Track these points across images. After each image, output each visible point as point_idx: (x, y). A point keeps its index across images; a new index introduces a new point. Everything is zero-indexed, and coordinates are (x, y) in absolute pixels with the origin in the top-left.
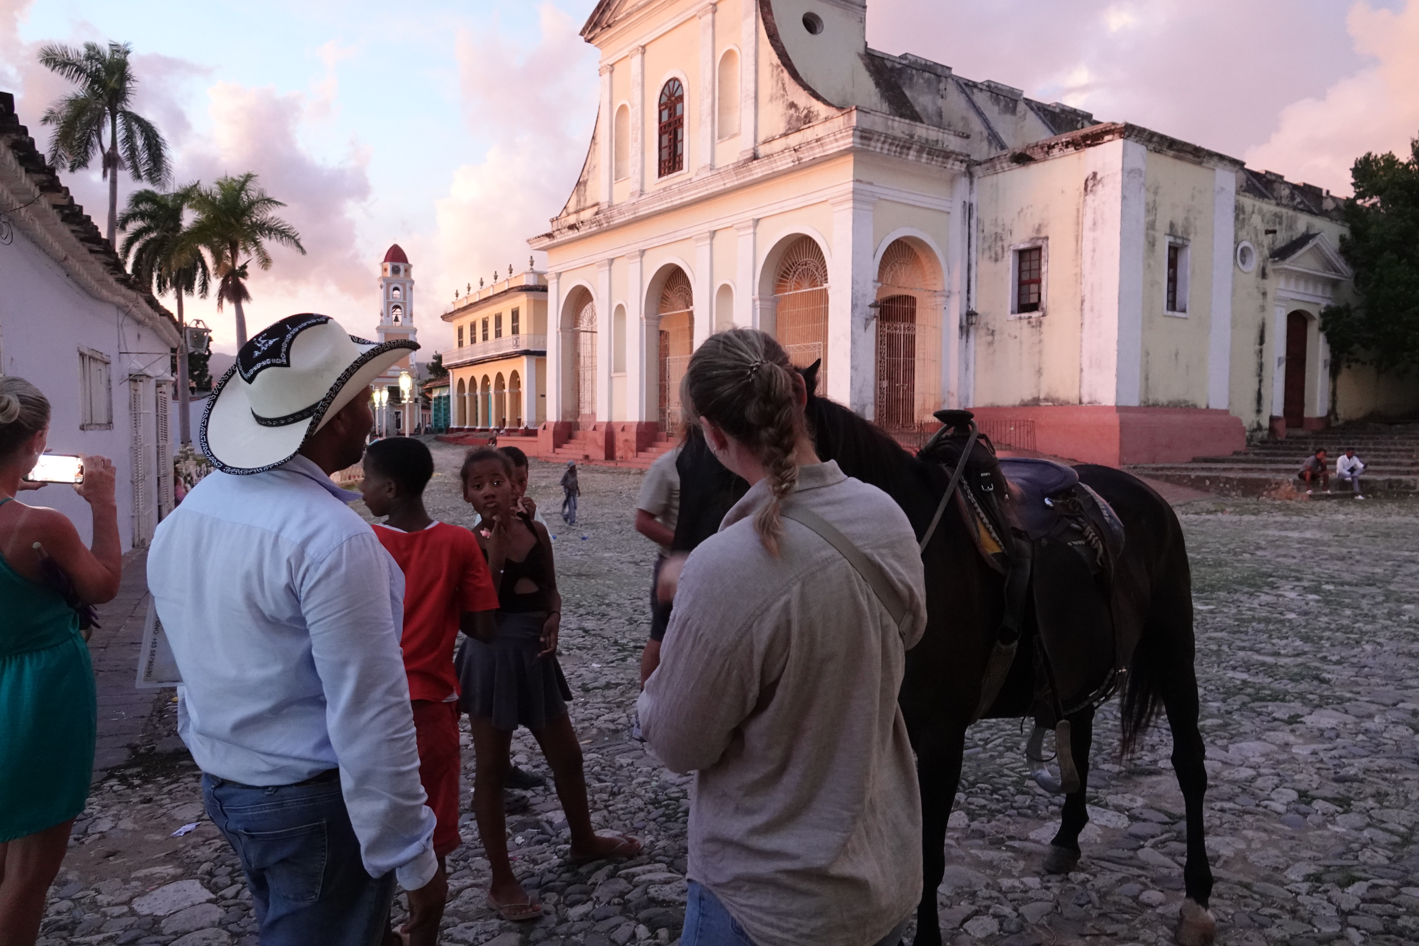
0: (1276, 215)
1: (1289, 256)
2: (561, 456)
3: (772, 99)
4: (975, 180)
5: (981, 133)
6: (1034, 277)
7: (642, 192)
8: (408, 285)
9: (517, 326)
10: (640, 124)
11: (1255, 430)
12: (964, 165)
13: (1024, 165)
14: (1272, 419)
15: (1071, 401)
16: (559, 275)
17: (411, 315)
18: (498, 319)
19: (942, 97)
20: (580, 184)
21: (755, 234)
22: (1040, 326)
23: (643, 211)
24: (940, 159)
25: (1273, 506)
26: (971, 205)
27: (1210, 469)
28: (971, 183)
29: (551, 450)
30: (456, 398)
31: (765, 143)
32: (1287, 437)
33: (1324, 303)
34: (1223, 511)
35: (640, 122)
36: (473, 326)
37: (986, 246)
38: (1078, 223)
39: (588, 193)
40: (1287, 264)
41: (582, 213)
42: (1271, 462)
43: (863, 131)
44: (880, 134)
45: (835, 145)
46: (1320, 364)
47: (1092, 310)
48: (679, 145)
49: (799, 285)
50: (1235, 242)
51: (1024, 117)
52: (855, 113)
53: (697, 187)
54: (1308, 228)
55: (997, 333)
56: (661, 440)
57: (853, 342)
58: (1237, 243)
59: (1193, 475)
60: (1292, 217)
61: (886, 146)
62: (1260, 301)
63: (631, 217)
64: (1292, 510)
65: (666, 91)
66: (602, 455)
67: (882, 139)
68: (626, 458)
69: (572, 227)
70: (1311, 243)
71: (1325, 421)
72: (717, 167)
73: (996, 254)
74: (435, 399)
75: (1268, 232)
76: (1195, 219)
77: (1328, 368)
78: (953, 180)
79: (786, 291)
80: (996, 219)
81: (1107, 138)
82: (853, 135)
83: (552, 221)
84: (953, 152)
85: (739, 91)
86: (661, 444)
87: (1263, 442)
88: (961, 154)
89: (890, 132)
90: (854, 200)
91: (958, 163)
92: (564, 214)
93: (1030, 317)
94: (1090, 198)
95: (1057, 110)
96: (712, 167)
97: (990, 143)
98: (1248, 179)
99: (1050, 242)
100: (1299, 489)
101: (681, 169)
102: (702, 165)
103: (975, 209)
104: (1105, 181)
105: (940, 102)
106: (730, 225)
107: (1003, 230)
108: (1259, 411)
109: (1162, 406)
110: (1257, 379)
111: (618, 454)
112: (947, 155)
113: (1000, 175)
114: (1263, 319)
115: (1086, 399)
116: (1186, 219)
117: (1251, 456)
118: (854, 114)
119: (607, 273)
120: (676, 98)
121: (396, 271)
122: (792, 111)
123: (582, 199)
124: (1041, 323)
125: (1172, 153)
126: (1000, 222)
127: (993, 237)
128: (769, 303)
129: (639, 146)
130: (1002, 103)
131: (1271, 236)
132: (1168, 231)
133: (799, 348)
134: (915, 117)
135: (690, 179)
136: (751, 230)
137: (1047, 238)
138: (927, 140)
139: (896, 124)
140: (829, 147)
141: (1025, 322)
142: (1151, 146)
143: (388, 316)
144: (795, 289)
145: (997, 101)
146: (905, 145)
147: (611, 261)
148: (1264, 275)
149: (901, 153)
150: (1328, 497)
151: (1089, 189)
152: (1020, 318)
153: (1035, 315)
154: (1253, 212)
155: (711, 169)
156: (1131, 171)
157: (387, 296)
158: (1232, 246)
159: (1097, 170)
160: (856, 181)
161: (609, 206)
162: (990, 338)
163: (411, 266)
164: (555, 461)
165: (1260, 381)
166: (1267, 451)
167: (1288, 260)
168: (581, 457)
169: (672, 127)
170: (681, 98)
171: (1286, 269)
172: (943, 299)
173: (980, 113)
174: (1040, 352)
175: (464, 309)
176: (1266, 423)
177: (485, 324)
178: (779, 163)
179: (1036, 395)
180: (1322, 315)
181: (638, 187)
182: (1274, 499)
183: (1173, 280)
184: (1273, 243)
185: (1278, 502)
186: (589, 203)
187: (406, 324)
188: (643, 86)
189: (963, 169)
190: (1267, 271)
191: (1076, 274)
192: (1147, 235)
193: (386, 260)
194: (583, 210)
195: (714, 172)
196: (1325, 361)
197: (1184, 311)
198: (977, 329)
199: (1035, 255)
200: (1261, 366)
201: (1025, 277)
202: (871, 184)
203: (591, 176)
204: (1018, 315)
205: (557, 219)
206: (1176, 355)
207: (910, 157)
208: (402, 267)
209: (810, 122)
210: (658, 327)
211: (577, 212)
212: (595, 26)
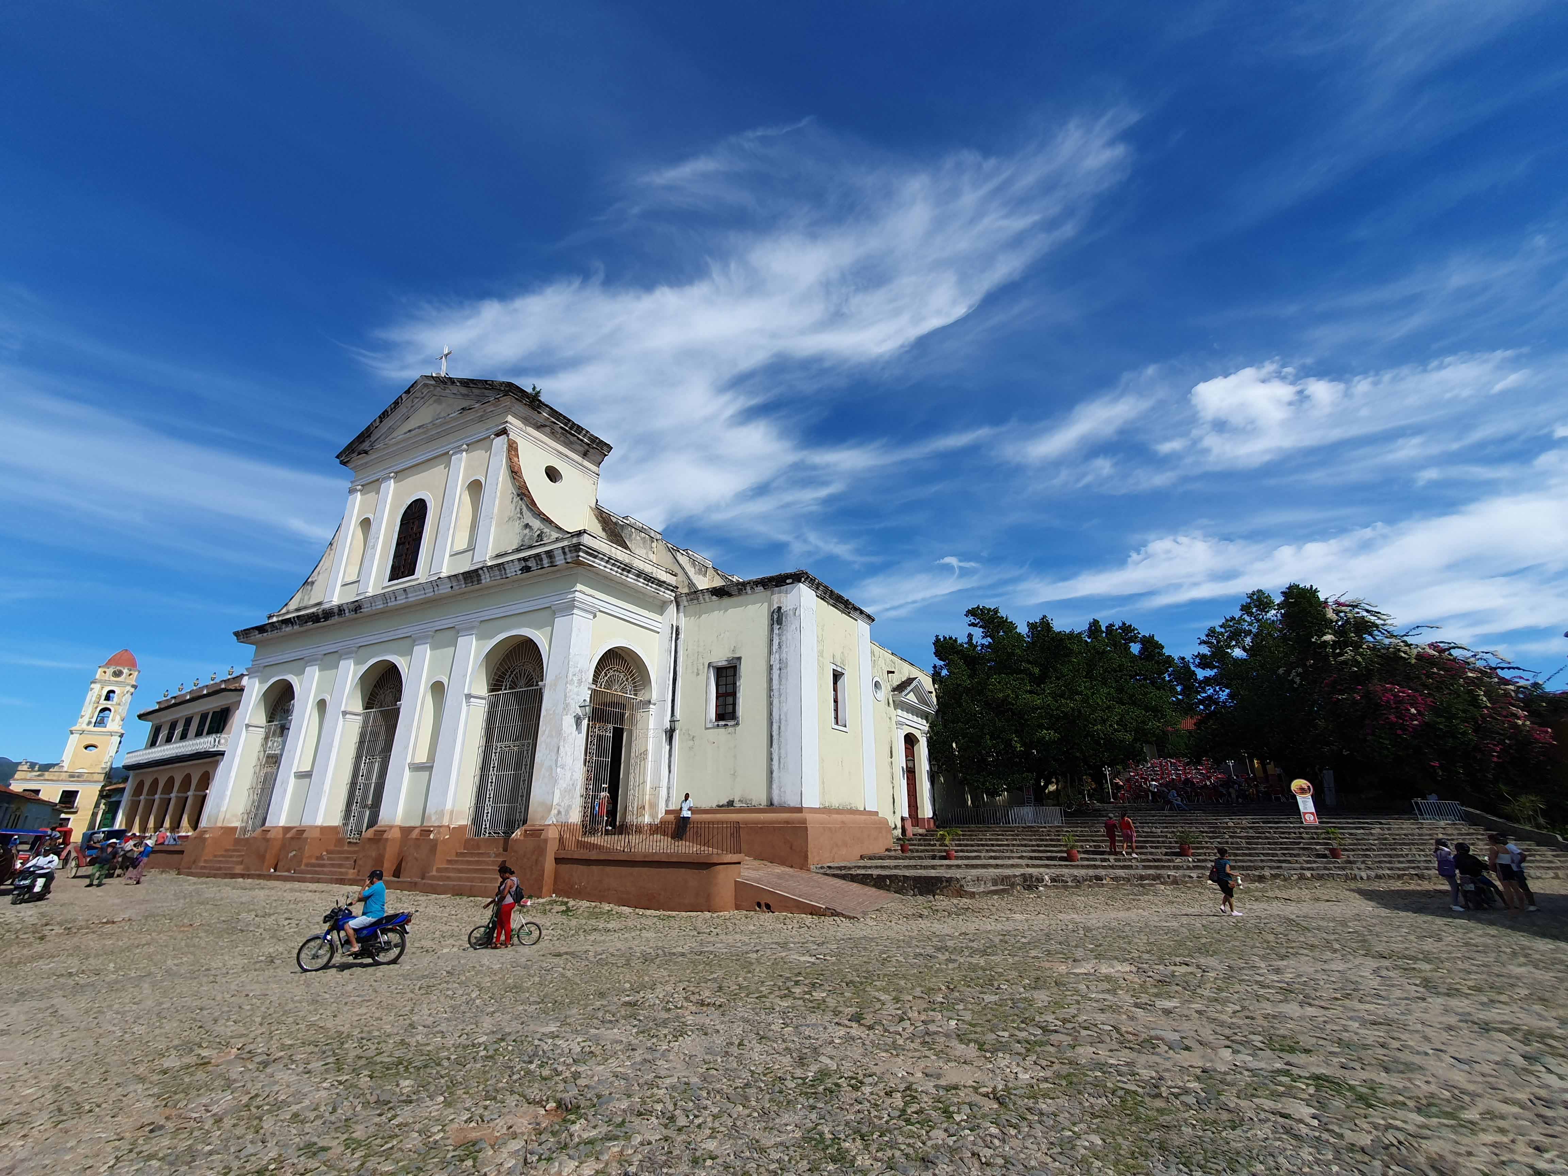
0: (891, 661)
1: (901, 692)
3: (509, 520)
4: (682, 608)
6: (730, 690)
7: (369, 593)
8: (128, 689)
10: (379, 535)
11: (894, 829)
13: (722, 598)
14: (903, 819)
15: (762, 803)
16: (263, 668)
18: (204, 718)
19: (654, 553)
20: (308, 584)
21: (476, 634)
22: (735, 733)
23: (365, 609)
24: (654, 586)
26: (677, 629)
27: (886, 867)
28: (679, 611)
31: (497, 556)
33: (926, 731)
36: (173, 724)
37: (689, 662)
38: (767, 647)
39: (313, 592)
41: (303, 611)
43: (589, 548)
45: (562, 557)
48: (415, 554)
49: (514, 685)
50: (872, 676)
52: (584, 534)
53: (423, 589)
54: (909, 674)
55: (697, 739)
59: (872, 873)
61: (609, 566)
62: (888, 723)
65: (411, 509)
69: (286, 621)
70: (914, 685)
71: (933, 821)
73: (698, 669)
75: (889, 672)
76: (848, 655)
78: (663, 606)
79: (501, 690)
80: (698, 641)
81: (788, 581)
82: (581, 550)
84: (664, 582)
85: (479, 512)
90: (576, 607)
91: (668, 592)
93: (728, 725)
94: (776, 627)
99: (743, 662)
101: (413, 574)
102: (434, 572)
103: (681, 632)
104: (789, 614)
106: (452, 625)
107: (704, 649)
108: (894, 813)
109: (835, 808)
110: (891, 786)
112: (660, 583)
113: (703, 605)
114: (891, 738)
115: (776, 801)
116: (842, 653)
119: (315, 668)
120: (420, 515)
121: (117, 674)
122: (527, 531)
124: (735, 730)
127: (696, 655)
128: (482, 701)
130: (697, 568)
131: (891, 675)
132: (832, 660)
133: (507, 746)
135: (419, 583)
136: (473, 631)
137: (740, 659)
140: (557, 559)
141: (723, 729)
142: (818, 593)
143: (91, 718)
144: (510, 688)
147: (323, 656)
148: (889, 704)
149: (621, 574)
151: (775, 619)
152: (720, 725)
153: (733, 723)
154: (879, 657)
156: (806, 609)
157: (98, 698)
159: (782, 607)
160: (580, 591)
162: (691, 743)
165: (893, 788)
167: (901, 695)
170: (424, 515)
171: (902, 701)
172: (650, 706)
173: (682, 568)
174: (735, 757)
175: (168, 708)
176: (899, 823)
177: (188, 723)
179: (731, 798)
180: (924, 739)
181: (365, 589)
183: (835, 701)
184: (893, 681)
186: (313, 602)
190: (891, 701)
191: (766, 689)
192: (819, 661)
194: (305, 607)
197: (844, 725)
198: (679, 735)
199: (730, 672)
200: (893, 774)
201: (724, 690)
202: (592, 596)
204: (718, 723)
206: (842, 763)
208: (126, 671)
209: (541, 540)
211: (298, 609)
212: (353, 451)
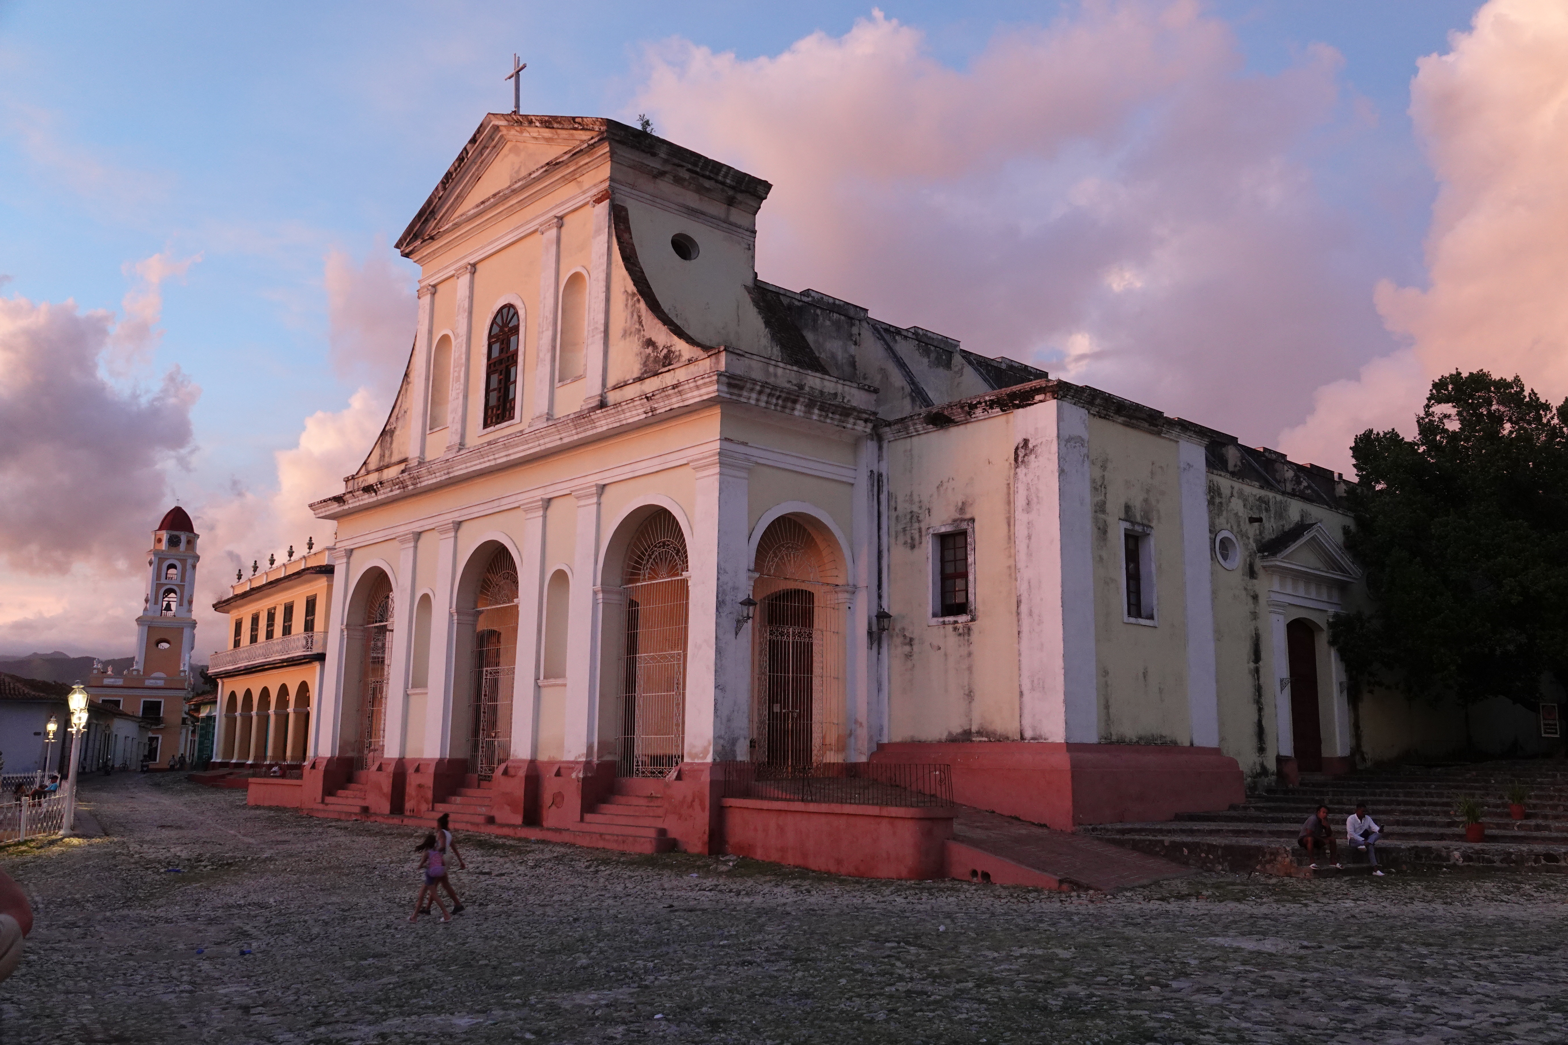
0: (1260, 499)
1: (1280, 551)
2: (331, 807)
3: (626, 334)
4: (885, 445)
5: (903, 388)
6: (960, 569)
7: (462, 446)
8: (190, 562)
9: (313, 621)
10: (464, 360)
11: (1258, 775)
12: (870, 425)
13: (942, 427)
14: (1280, 759)
15: (1010, 735)
16: (350, 552)
17: (190, 602)
18: (289, 610)
19: (855, 344)
20: (386, 434)
21: (599, 504)
22: (969, 635)
23: (460, 470)
24: (837, 417)
25: (1266, 888)
26: (880, 475)
27: (1191, 832)
28: (880, 448)
29: (319, 800)
30: (224, 719)
31: (615, 388)
32: (1301, 784)
33: (1331, 610)
34: (1198, 895)
35: (464, 357)
36: (255, 620)
37: (900, 527)
38: (1009, 502)
39: (394, 445)
40: (1278, 561)
41: (386, 471)
42: (1274, 820)
43: (731, 377)
44: (754, 382)
45: (696, 393)
46: (1335, 689)
47: (1031, 614)
48: (512, 387)
49: (654, 574)
50: (1211, 531)
51: (961, 372)
52: (724, 354)
53: (526, 442)
54: (1302, 516)
55: (916, 642)
56: (469, 786)
57: (719, 651)
58: (1213, 531)
59: (1167, 840)
60: (1281, 502)
61: (764, 398)
62: (1251, 606)
63: (444, 478)
64: (1289, 893)
65: (499, 320)
66: (386, 807)
67: (758, 388)
68: (419, 811)
69: (368, 489)
70: (1307, 537)
71: (1350, 762)
72: (556, 417)
73: (912, 538)
74: (203, 719)
75: (1252, 520)
76: (1158, 501)
77: (1345, 692)
78: (856, 444)
79: (638, 580)
80: (911, 495)
81: (1038, 398)
82: (718, 382)
83: (347, 480)
84: (854, 409)
85: (586, 323)
86: (470, 792)
87: (1269, 790)
88: (865, 412)
89: (771, 380)
90: (722, 464)
91: (861, 423)
92: (363, 471)
93: (956, 622)
94: (1021, 471)
95: (1004, 366)
96: (549, 416)
97: (913, 400)
98: (1243, 458)
99: (976, 524)
100: (1300, 863)
101: (513, 418)
102: (538, 414)
103: (885, 481)
104: (1039, 450)
105: (853, 349)
106: (567, 492)
107: (920, 507)
108: (1261, 750)
109: (1130, 743)
110: (1255, 707)
111: (409, 805)
112: (846, 412)
113: (915, 439)
114: (1256, 629)
115: (1028, 734)
116: (1146, 501)
117: (1253, 812)
118: (723, 356)
119: (411, 552)
120: (511, 329)
121: (174, 542)
122: (649, 350)
123: (387, 453)
124: (969, 629)
125: (1121, 419)
126: (916, 498)
127: (909, 517)
128: (616, 597)
129: (462, 387)
130: (933, 356)
131: (1256, 524)
132: (1123, 516)
133: (653, 658)
134: (817, 366)
135: (521, 431)
136: (595, 500)
137: (973, 520)
138: (822, 392)
139: (780, 371)
140: (689, 395)
141: (950, 628)
142: (1094, 410)
143: (156, 603)
144: (650, 579)
145: (926, 352)
146: (790, 398)
147: (418, 536)
148: (1252, 573)
149: (784, 407)
150: (1337, 873)
151: (1020, 459)
152: (944, 623)
153: (962, 619)
154: (1232, 495)
155: (548, 419)
156: (1068, 441)
157: (158, 576)
158: (1207, 535)
159: (1029, 437)
160: (724, 439)
161: (420, 463)
162: (907, 648)
163: (197, 536)
164: (320, 815)
165: (1260, 710)
166: (1272, 804)
167: (1279, 556)
168: (357, 810)
169: (504, 366)
170: (516, 330)
171: (1279, 567)
172: (847, 595)
173: (901, 364)
174: (970, 669)
175: (245, 595)
176: (1272, 765)
177: (271, 617)
178: (628, 414)
179: (967, 727)
180: (1331, 625)
181: (456, 439)
182: (1270, 876)
183: (1134, 578)
184: (1261, 533)
185: (1273, 881)
186: (396, 458)
187: (183, 614)
188: (470, 313)
189: (868, 430)
190: (1256, 569)
191: (1009, 567)
192: (1096, 520)
193: (160, 529)
194: (388, 467)
195: (550, 423)
196: (1341, 684)
197: (1151, 617)
198: (891, 637)
199: (960, 541)
200: (1259, 690)
201: (950, 569)
202: (745, 444)
203: (400, 423)
204: (941, 619)
205: (353, 477)
206: (1145, 675)
207: (796, 413)
208: (184, 537)
209: (670, 364)
210: (474, 625)
211: (379, 470)
212: (415, 237)
